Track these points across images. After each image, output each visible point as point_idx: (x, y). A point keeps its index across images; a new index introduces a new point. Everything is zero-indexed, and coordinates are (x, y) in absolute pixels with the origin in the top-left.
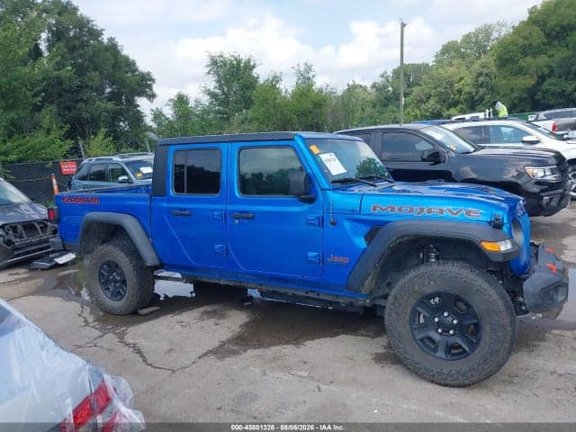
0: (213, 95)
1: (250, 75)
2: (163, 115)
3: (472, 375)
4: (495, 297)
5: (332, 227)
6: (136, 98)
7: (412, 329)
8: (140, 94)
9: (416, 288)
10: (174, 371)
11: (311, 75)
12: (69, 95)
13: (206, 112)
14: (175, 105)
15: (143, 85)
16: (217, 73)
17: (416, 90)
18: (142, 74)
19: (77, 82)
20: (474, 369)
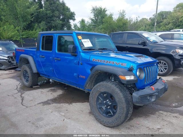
0: (92, 20)
1: (105, 13)
2: (77, 26)
3: (112, 124)
4: (122, 96)
5: (81, 65)
6: (70, 20)
7: (97, 104)
8: (71, 19)
9: (98, 90)
10: (27, 107)
11: (124, 14)
12: (49, 18)
13: (90, 25)
14: (81, 23)
15: (72, 16)
16: (94, 12)
17: (165, 21)
18: (72, 12)
19: (51, 14)
20: (113, 122)
